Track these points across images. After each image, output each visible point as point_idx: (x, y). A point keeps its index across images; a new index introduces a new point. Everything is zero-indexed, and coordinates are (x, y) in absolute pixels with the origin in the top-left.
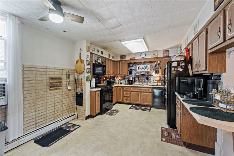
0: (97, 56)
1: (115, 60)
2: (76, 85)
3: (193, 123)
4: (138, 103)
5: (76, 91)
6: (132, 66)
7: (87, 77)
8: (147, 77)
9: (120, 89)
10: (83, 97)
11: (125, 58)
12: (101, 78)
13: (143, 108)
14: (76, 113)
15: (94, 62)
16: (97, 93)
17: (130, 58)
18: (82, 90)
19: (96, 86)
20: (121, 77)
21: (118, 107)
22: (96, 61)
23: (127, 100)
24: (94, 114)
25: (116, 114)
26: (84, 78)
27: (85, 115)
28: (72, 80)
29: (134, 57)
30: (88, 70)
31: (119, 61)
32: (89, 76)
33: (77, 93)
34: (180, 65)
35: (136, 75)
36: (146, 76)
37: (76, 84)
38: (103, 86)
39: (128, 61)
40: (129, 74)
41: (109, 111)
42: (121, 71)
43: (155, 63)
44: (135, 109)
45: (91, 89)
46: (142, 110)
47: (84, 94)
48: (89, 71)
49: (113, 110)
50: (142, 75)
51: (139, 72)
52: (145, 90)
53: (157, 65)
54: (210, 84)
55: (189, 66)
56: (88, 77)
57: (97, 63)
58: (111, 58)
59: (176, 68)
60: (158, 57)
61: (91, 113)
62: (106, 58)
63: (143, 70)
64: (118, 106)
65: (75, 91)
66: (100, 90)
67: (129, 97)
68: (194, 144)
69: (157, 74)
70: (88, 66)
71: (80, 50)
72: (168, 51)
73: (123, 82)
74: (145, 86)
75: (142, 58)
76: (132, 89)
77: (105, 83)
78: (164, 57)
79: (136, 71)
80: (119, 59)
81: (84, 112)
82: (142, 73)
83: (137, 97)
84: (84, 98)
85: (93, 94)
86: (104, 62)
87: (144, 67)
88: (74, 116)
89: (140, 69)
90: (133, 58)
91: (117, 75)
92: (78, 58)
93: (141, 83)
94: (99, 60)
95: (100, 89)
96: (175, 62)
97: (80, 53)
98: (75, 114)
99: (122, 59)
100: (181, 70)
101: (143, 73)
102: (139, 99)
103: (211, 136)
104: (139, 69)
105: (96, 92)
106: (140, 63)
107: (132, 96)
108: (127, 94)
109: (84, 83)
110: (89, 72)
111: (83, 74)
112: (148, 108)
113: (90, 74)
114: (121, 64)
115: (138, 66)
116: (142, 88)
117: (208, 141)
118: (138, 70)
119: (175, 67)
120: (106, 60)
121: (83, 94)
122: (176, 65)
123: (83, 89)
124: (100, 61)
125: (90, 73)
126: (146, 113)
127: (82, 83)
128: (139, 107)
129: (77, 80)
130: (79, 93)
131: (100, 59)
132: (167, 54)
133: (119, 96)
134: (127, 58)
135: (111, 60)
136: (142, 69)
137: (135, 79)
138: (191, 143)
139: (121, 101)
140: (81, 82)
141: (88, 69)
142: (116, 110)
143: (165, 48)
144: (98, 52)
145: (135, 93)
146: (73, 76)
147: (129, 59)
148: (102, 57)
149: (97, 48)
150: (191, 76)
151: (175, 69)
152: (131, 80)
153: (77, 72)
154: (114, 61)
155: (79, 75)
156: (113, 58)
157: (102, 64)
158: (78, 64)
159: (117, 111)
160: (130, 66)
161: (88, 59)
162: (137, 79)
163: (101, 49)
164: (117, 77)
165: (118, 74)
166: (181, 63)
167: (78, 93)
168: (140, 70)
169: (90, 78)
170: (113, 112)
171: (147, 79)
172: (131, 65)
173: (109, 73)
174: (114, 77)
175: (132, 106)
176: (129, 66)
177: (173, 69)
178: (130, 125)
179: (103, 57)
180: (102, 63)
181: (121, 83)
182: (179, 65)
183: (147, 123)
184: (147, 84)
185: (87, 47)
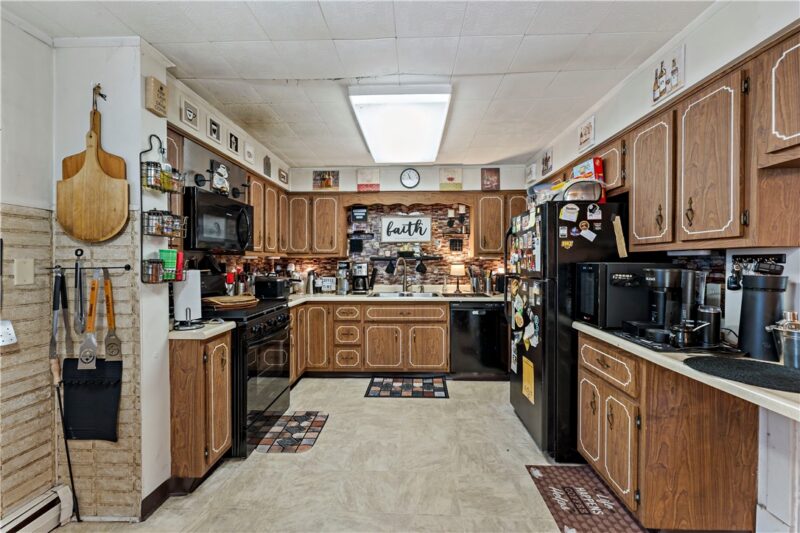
0: (209, 156)
1: (290, 188)
2: (66, 317)
3: (684, 449)
4: (397, 366)
5: (64, 353)
6: (365, 219)
7: (151, 262)
8: (421, 264)
9: (318, 315)
10: (118, 383)
11: (336, 183)
12: (223, 267)
13: (418, 384)
14: (64, 493)
15: (189, 182)
16: (214, 348)
17: (359, 186)
18: (114, 344)
19: (209, 313)
20: (317, 261)
21: (315, 396)
22: (199, 179)
23: (347, 359)
24: (197, 467)
25: (314, 435)
26: (128, 268)
27: (136, 489)
28: (30, 280)
29: (374, 182)
30: (154, 221)
31: (311, 196)
32: (164, 257)
33: (70, 364)
34: (589, 218)
35: (381, 254)
36: (418, 259)
37: (65, 305)
38: (245, 308)
39: (347, 198)
40: (352, 251)
41: (276, 429)
42: (319, 237)
43: (451, 214)
44: (388, 393)
45: (175, 328)
46: (416, 395)
47: (127, 364)
48: (160, 229)
49: (294, 418)
50: (401, 254)
51: (391, 244)
52: (423, 313)
53: (457, 221)
54: (757, 289)
55: (617, 222)
56: (157, 263)
57: (206, 187)
58: (274, 178)
59: (574, 230)
60: (465, 188)
61: (175, 467)
62: (252, 174)
63: (403, 237)
64: (312, 391)
65: (52, 355)
66: (233, 332)
67: (359, 346)
68: (689, 528)
69: (454, 253)
70: (155, 195)
71: (97, 90)
72: (497, 171)
73: (326, 284)
74: (417, 297)
75: (406, 189)
76: (370, 313)
77: (245, 289)
78: (485, 191)
79: (379, 239)
80: (309, 188)
81: (129, 471)
82: (401, 250)
83: (390, 341)
84: (125, 389)
85: (193, 359)
86: (241, 189)
87: (410, 224)
88: (52, 513)
89: (394, 231)
90: (371, 185)
91: (299, 253)
92: (79, 144)
93: (400, 288)
94: (216, 176)
95: (232, 325)
96: (569, 206)
97: (96, 117)
98: (56, 501)
99: (321, 187)
100: (590, 236)
101: (406, 248)
102: (398, 349)
103: (740, 485)
104: (391, 233)
105: (210, 345)
106: (395, 208)
107: (372, 341)
108: (347, 334)
109: (127, 297)
110: (163, 235)
111: (118, 242)
112: (436, 385)
113: (170, 246)
114: (318, 210)
115: (385, 221)
116: (412, 308)
117: (732, 505)
118: (388, 235)
119: (570, 225)
120: (253, 182)
121: (119, 364)
122: (573, 217)
123: (123, 335)
124: (221, 181)
125: (166, 240)
126: (438, 407)
127: (110, 303)
128: (400, 384)
129: (70, 283)
130: (92, 366)
131: (222, 170)
132: (493, 182)
133: (311, 345)
134: (347, 185)
135: (273, 185)
136: (403, 231)
137: (375, 271)
138: (680, 528)
139: (322, 364)
140: (101, 294)
141: (154, 213)
142: (308, 415)
143: (488, 159)
144: (214, 131)
145: (381, 327)
146: (41, 254)
147: (355, 189)
148: (233, 165)
149: (207, 112)
150: (624, 260)
151: (569, 231)
152: (363, 277)
153: (69, 231)
154: (287, 193)
155: (87, 251)
156: (281, 177)
157: (231, 197)
158: (76, 178)
159: (314, 421)
160: (356, 220)
161: (154, 156)
162: (382, 270)
163: (231, 123)
164: (299, 262)
165: (303, 250)
166: (591, 211)
167: (81, 366)
168: (394, 238)
169: (171, 268)
170: (300, 429)
171: (422, 270)
172: (359, 214)
173: (264, 247)
174: (285, 262)
175: (372, 384)
176: (349, 221)
177: (563, 231)
178: (403, 489)
179: (240, 166)
180: (235, 192)
181: (318, 290)
182: (585, 219)
183: (465, 457)
184: (422, 290)
185: (146, 81)
